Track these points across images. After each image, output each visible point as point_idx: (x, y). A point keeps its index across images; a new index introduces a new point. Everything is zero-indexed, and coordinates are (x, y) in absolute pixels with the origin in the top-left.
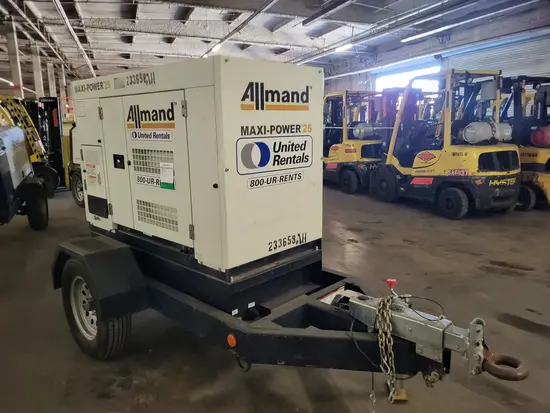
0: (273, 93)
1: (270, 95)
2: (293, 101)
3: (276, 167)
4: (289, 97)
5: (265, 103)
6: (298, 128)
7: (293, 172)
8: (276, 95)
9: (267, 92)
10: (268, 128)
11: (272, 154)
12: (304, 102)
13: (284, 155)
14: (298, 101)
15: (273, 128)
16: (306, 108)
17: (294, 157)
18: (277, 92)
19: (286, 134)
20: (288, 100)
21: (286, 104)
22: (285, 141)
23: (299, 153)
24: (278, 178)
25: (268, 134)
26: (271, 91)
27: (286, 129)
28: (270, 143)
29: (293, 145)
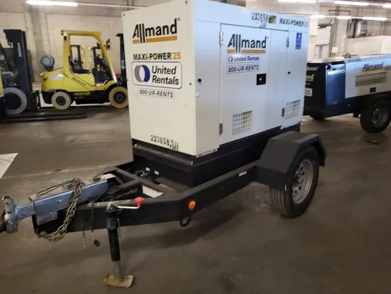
0: (149, 29)
1: (148, 31)
2: (164, 34)
3: (155, 84)
4: (160, 31)
5: (146, 38)
6: (169, 55)
7: (166, 90)
8: (152, 31)
9: (147, 30)
10: (148, 56)
11: (152, 75)
12: (173, 33)
13: (159, 76)
14: (168, 33)
15: (151, 56)
16: (175, 38)
17: (167, 79)
18: (152, 28)
19: (160, 60)
20: (160, 34)
21: (159, 36)
22: (160, 66)
23: (171, 76)
24: (156, 92)
25: (148, 60)
26: (148, 29)
27: (160, 56)
28: (149, 66)
29: (165, 69)
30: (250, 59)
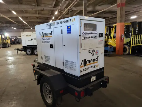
30: (47, 39)
